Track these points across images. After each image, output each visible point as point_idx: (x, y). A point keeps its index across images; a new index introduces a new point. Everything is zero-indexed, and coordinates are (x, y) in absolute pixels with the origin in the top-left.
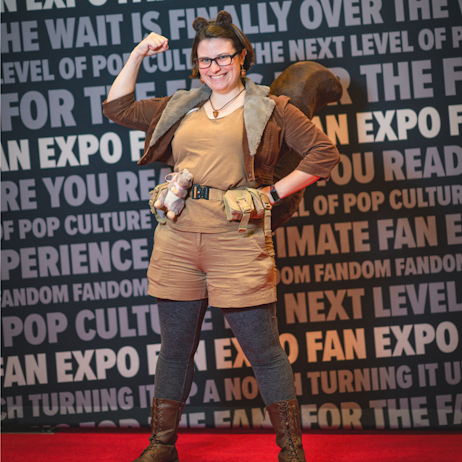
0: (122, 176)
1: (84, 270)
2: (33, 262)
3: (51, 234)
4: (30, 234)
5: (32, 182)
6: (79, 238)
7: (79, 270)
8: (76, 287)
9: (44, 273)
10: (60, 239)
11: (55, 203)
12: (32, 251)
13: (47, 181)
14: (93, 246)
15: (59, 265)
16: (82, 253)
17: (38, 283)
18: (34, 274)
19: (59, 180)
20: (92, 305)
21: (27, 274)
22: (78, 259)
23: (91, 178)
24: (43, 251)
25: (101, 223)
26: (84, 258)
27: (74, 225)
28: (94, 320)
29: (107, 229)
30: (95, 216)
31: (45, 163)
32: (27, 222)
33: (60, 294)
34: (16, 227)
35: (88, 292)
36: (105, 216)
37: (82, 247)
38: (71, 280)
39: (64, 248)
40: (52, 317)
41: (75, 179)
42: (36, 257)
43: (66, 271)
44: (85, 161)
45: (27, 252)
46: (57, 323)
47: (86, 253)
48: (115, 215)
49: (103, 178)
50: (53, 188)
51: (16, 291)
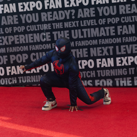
0: (42, 14)
1: (32, 41)
2: (18, 39)
3: (23, 31)
4: (17, 31)
5: (17, 16)
6: (31, 32)
7: (31, 41)
8: (30, 46)
9: (21, 43)
10: (25, 32)
11: (24, 22)
12: (17, 36)
13: (21, 16)
14: (35, 35)
15: (25, 40)
16: (31, 36)
17: (19, 45)
18: (18, 43)
19: (25, 15)
20: (35, 51)
21: (16, 43)
22: (30, 38)
23: (33, 14)
24: (21, 36)
25: (37, 28)
26: (32, 38)
27: (29, 28)
28: (36, 56)
29: (39, 29)
30: (35, 26)
31: (20, 10)
32: (16, 28)
33: (26, 48)
34: (13, 29)
35: (34, 48)
36: (38, 26)
37: (32, 35)
38: (29, 44)
39: (26, 35)
40: (24, 55)
41: (29, 15)
42: (18, 38)
43: (27, 42)
44: (32, 9)
45: (16, 36)
46: (25, 57)
47: (33, 36)
48: (41, 25)
49: (37, 14)
50: (23, 17)
51: (13, 48)
